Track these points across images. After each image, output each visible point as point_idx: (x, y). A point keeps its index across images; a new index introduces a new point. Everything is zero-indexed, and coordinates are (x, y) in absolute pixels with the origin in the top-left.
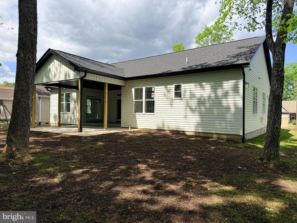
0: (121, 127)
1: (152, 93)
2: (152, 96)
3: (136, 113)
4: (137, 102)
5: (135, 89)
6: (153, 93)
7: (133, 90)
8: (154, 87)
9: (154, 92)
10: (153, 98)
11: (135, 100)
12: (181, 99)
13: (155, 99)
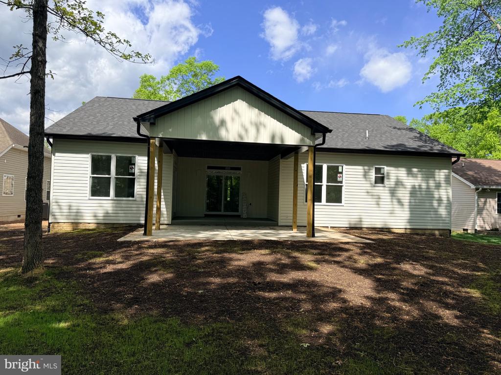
0: (279, 225)
1: (339, 175)
2: (339, 179)
6: (341, 175)
7: (304, 166)
8: (342, 167)
9: (342, 173)
10: (341, 182)
11: (307, 182)
12: (384, 187)
13: (344, 184)
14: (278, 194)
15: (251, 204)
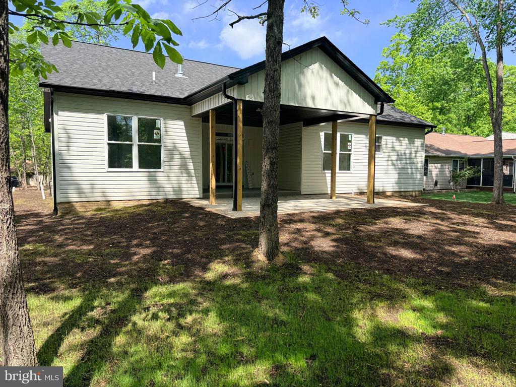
0: (302, 194)
1: (349, 144)
2: (349, 148)
3: (326, 171)
4: (326, 155)
5: (325, 134)
7: (322, 135)
8: (352, 135)
9: (350, 141)
10: (350, 150)
11: (325, 150)
12: (381, 154)
13: (352, 152)
14: (301, 162)
15: (253, 174)
